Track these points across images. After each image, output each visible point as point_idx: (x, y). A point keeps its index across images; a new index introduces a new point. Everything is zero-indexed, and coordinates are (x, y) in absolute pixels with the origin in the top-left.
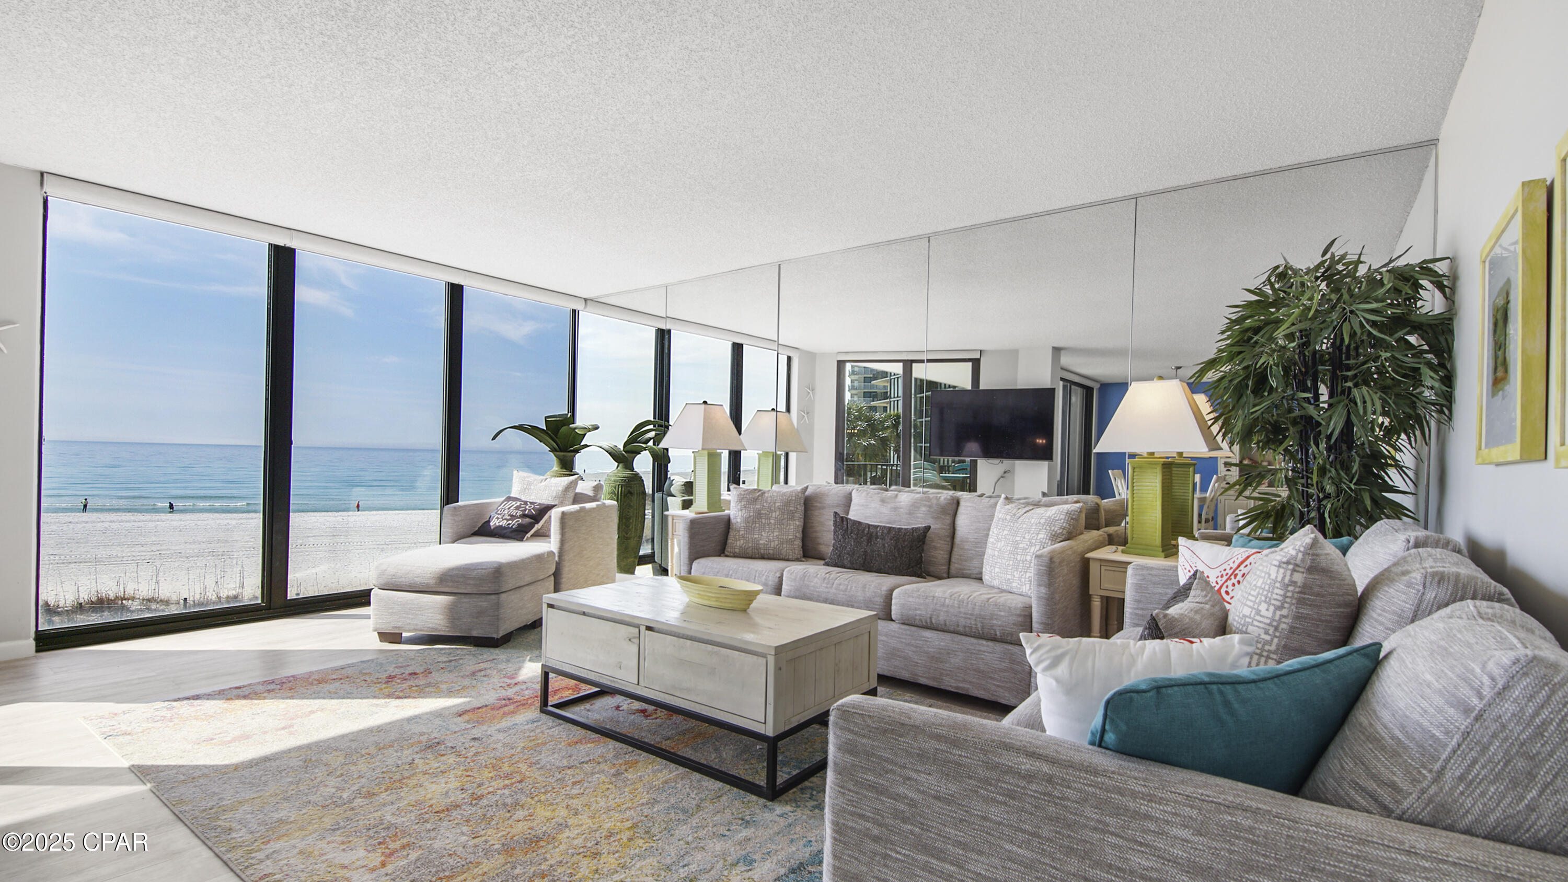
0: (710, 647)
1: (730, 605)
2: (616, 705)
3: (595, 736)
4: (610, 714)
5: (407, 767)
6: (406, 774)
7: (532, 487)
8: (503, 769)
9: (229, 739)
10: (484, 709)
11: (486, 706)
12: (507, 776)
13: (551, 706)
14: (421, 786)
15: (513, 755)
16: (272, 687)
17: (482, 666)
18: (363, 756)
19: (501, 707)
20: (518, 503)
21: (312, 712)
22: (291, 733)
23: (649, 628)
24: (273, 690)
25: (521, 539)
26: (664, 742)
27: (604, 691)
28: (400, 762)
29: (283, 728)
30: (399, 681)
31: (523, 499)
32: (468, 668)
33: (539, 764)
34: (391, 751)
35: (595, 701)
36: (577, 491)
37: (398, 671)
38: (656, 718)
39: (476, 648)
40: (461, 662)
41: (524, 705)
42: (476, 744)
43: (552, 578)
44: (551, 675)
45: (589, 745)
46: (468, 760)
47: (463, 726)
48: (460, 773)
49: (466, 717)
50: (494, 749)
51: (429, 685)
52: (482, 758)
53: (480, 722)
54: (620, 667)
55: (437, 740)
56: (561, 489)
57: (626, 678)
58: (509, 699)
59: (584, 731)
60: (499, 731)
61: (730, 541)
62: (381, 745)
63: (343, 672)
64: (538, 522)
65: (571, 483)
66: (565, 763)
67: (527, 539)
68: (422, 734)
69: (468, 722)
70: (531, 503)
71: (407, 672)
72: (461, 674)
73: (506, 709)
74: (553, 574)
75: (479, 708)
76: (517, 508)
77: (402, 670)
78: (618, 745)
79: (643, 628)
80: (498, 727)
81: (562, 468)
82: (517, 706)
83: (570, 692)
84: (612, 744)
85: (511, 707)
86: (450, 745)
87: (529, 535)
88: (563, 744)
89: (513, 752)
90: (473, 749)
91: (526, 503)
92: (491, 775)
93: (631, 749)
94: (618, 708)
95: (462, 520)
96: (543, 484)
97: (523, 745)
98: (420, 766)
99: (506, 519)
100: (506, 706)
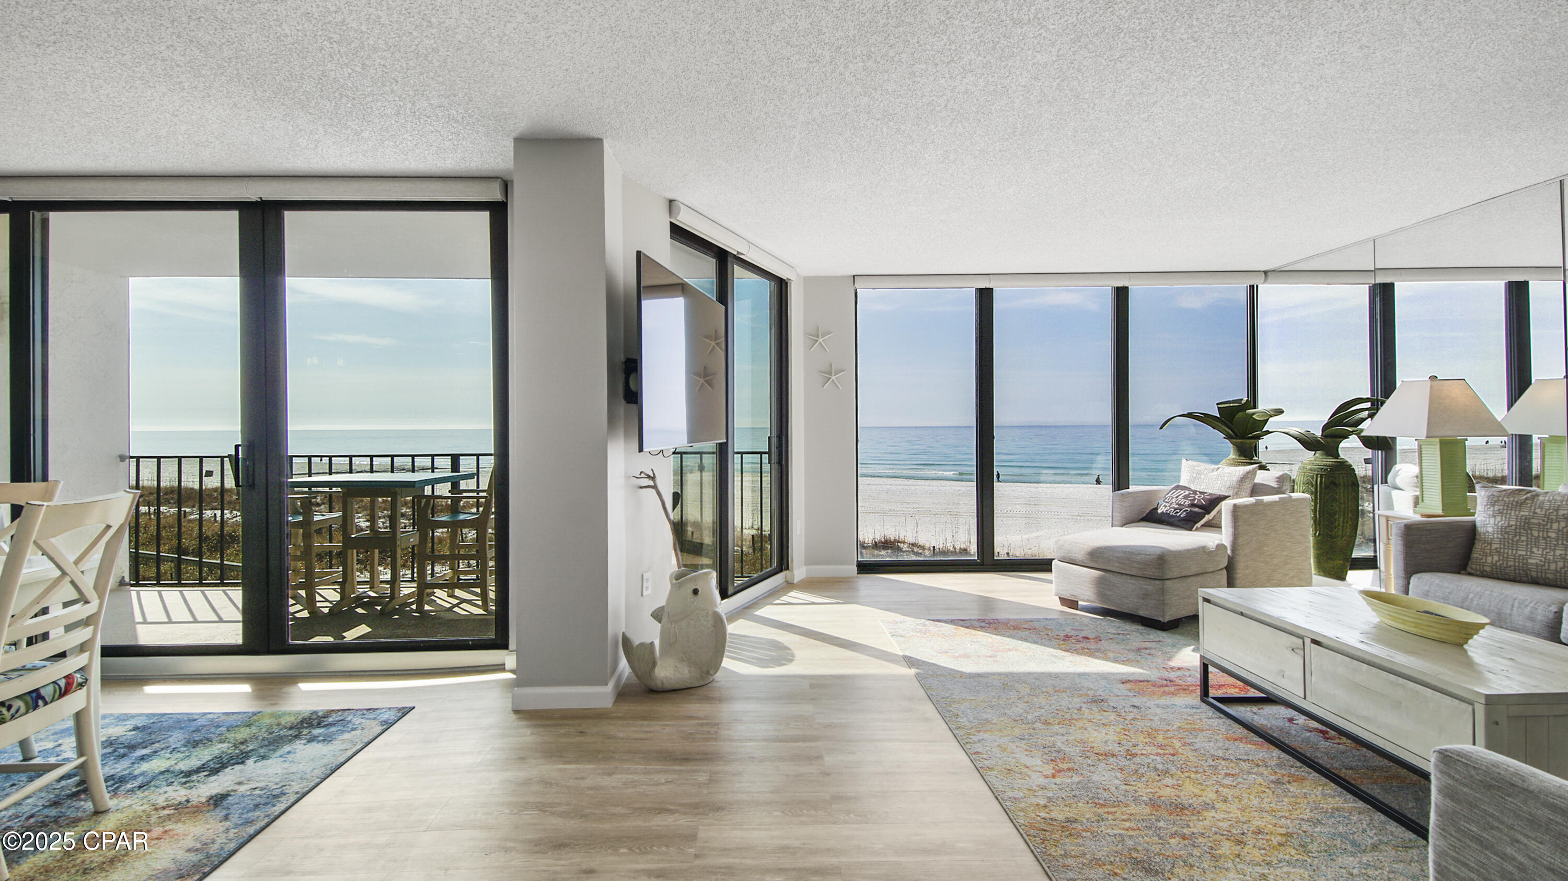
0: (1392, 677)
1: (1436, 635)
2: (1289, 716)
3: (1257, 739)
4: (1280, 723)
5: (1076, 711)
6: (1075, 717)
7: (1202, 477)
8: (1158, 739)
9: (957, 655)
10: (1146, 683)
11: (1148, 681)
12: (1161, 746)
13: (1213, 698)
14: (1086, 729)
15: (1168, 730)
16: (983, 624)
17: (1148, 645)
18: (1043, 693)
19: (1162, 686)
20: (1187, 493)
21: (1009, 650)
22: (995, 661)
23: (1314, 642)
24: (984, 627)
25: (1190, 529)
26: (1344, 770)
27: (1269, 699)
28: (1070, 706)
29: (990, 657)
30: (1074, 641)
31: (1193, 488)
32: (1134, 644)
33: (1193, 745)
34: (1064, 695)
35: (1264, 707)
36: (1256, 481)
37: (1073, 633)
38: (1339, 744)
39: (1144, 628)
40: (1128, 636)
41: (1184, 690)
42: (1135, 710)
43: (1225, 572)
44: (1211, 669)
45: (1249, 746)
46: (1127, 722)
47: (1126, 692)
48: (1118, 730)
49: (1128, 686)
50: (1151, 720)
51: (1098, 650)
52: (1139, 723)
53: (1141, 693)
54: (1283, 676)
55: (1101, 698)
56: (1235, 479)
57: (1290, 688)
58: (1170, 681)
59: (1246, 731)
60: (1158, 706)
61: (1474, 555)
62: (1057, 688)
63: (1032, 624)
64: (1209, 513)
65: (1248, 473)
66: (1220, 753)
67: (1197, 529)
68: (1089, 689)
69: (1130, 690)
70: (1201, 493)
71: (1081, 635)
72: (1128, 647)
73: (1166, 689)
74: (1226, 568)
75: (1141, 681)
76: (1186, 497)
77: (1077, 633)
78: (1283, 755)
79: (1308, 641)
80: (1157, 702)
81: (1240, 456)
82: (1178, 690)
83: (1237, 690)
84: (1276, 752)
85: (1172, 689)
86: (1112, 704)
87: (1199, 525)
88: (1221, 736)
89: (1169, 728)
90: (1131, 714)
91: (1195, 492)
92: (1145, 740)
93: (1298, 764)
94: (1291, 720)
95: (1130, 506)
96: (1215, 473)
97: (1179, 725)
98: (1086, 714)
99: (1173, 508)
100: (1167, 686)
